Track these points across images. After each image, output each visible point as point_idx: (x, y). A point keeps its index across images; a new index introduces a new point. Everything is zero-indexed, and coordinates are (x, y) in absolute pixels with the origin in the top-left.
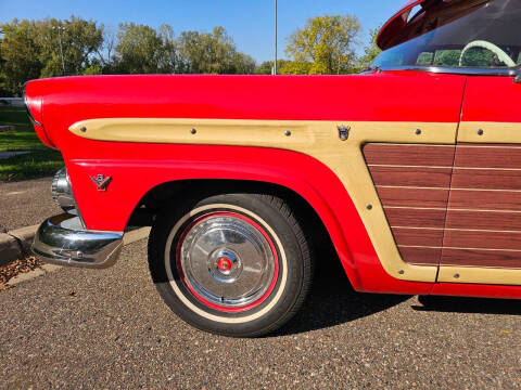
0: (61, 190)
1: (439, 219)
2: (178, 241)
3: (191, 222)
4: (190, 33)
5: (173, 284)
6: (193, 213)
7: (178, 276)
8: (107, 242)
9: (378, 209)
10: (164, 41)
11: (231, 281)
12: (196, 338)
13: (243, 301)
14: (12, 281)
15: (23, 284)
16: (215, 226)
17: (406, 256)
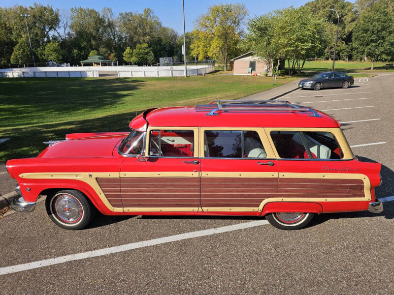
0: (18, 190)
1: (120, 196)
2: (54, 203)
3: (56, 198)
4: (126, 14)
5: (53, 215)
6: (56, 195)
7: (55, 213)
8: (31, 205)
9: (103, 194)
10: (106, 20)
11: (68, 214)
12: (61, 231)
13: (71, 220)
14: (5, 215)
15: (9, 216)
16: (67, 198)
17: (114, 206)
